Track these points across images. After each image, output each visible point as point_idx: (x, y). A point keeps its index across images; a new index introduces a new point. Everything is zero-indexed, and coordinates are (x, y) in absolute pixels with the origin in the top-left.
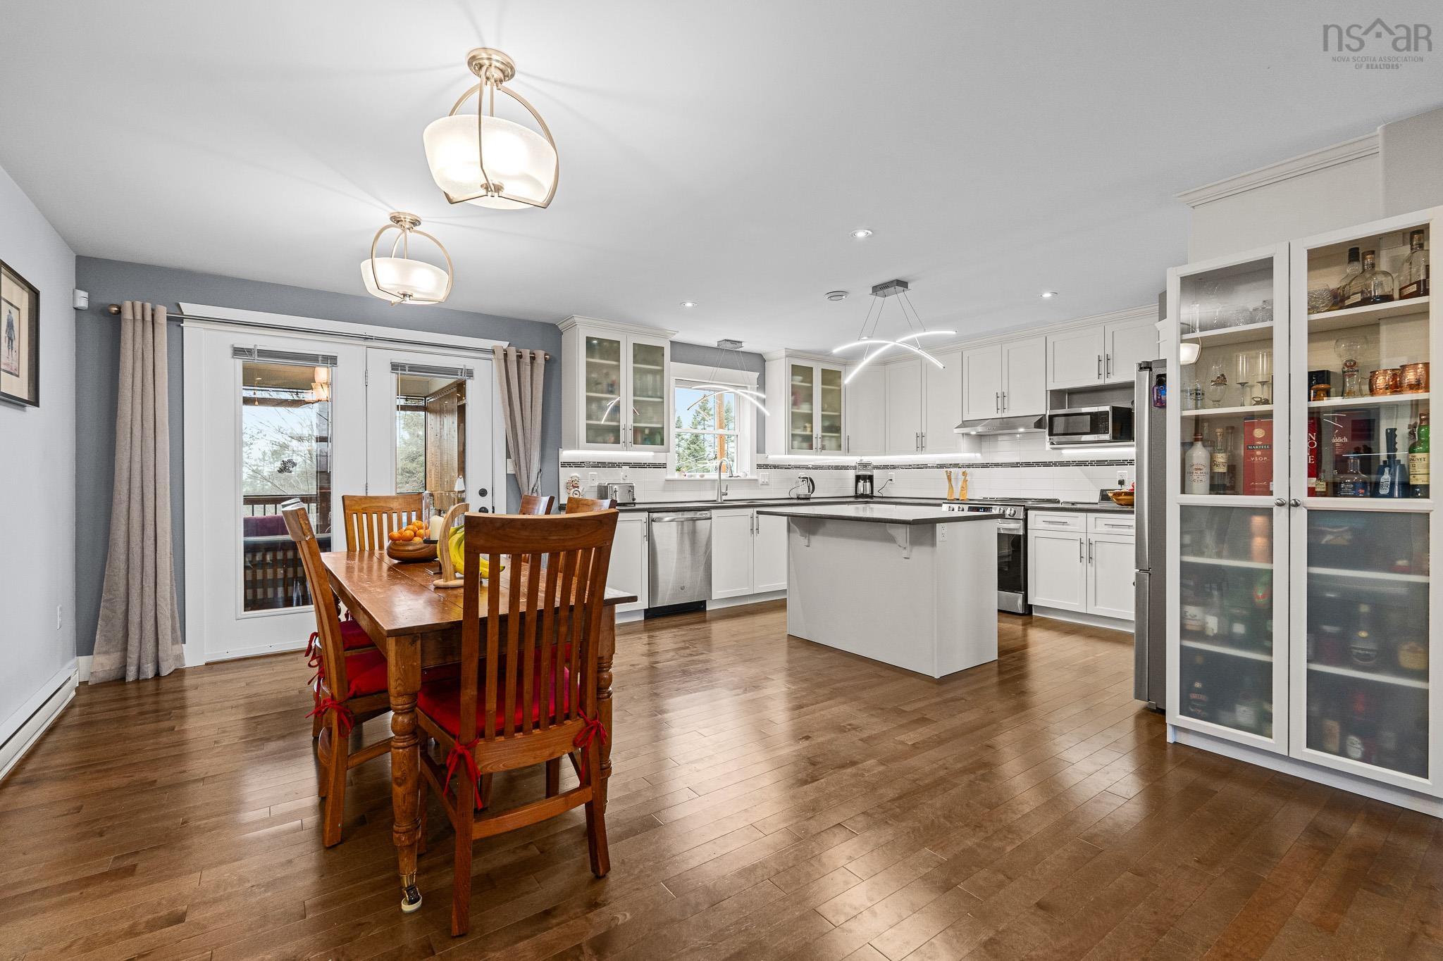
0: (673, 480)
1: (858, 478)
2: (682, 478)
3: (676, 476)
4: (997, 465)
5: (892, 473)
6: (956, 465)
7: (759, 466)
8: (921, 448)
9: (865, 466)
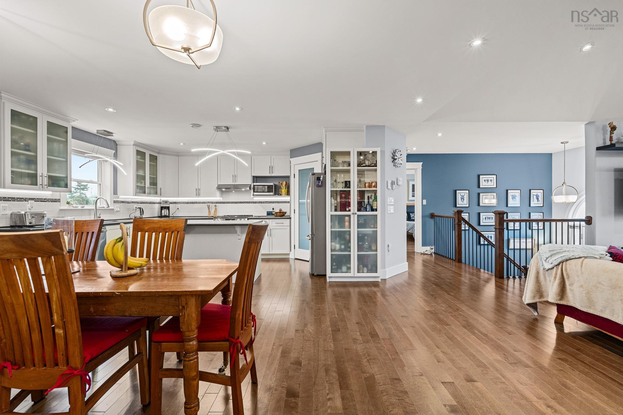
0: (65, 210)
1: (162, 208)
2: (71, 208)
3: (67, 207)
4: (229, 203)
5: (178, 206)
6: (212, 203)
7: (115, 202)
8: (198, 194)
9: (166, 202)
